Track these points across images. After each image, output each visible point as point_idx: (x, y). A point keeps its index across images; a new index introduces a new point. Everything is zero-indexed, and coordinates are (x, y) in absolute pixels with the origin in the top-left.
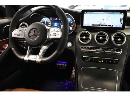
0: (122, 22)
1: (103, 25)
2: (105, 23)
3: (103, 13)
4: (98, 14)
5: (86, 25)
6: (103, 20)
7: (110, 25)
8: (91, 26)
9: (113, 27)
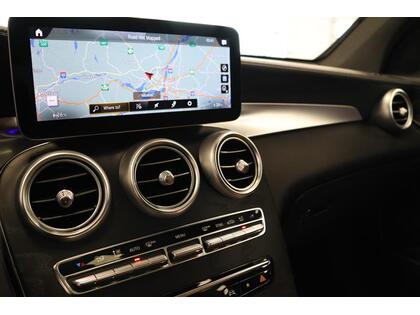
0: (229, 84)
1: (151, 105)
2: (157, 94)
3: (141, 36)
6: (150, 75)
7: (182, 103)
8: (89, 115)
9: (199, 108)
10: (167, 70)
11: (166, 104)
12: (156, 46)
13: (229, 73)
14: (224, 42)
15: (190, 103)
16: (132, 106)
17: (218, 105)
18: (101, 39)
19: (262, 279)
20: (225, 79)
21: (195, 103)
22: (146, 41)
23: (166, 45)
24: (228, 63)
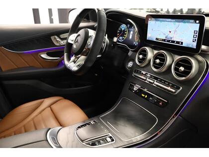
0: (197, 39)
1: (169, 41)
2: (171, 38)
4: (164, 21)
5: (150, 39)
6: (170, 32)
7: (178, 42)
8: (155, 40)
9: (183, 45)
10: (175, 31)
11: (173, 42)
12: (173, 23)
13: (197, 34)
14: (197, 22)
15: (180, 43)
16: (164, 40)
17: (190, 46)
18: (161, 21)
19: (161, 104)
20: (195, 36)
21: (182, 43)
22: (171, 21)
23: (176, 23)
24: (198, 30)
